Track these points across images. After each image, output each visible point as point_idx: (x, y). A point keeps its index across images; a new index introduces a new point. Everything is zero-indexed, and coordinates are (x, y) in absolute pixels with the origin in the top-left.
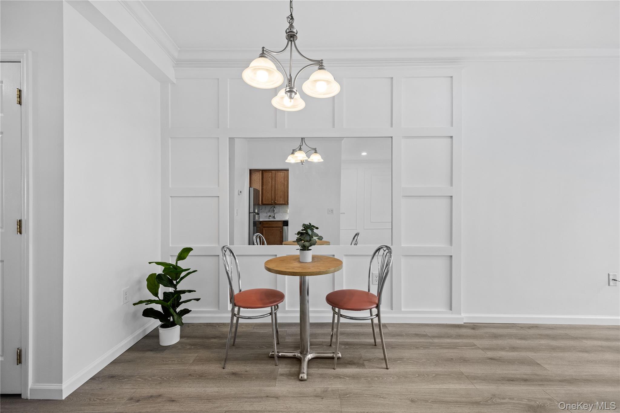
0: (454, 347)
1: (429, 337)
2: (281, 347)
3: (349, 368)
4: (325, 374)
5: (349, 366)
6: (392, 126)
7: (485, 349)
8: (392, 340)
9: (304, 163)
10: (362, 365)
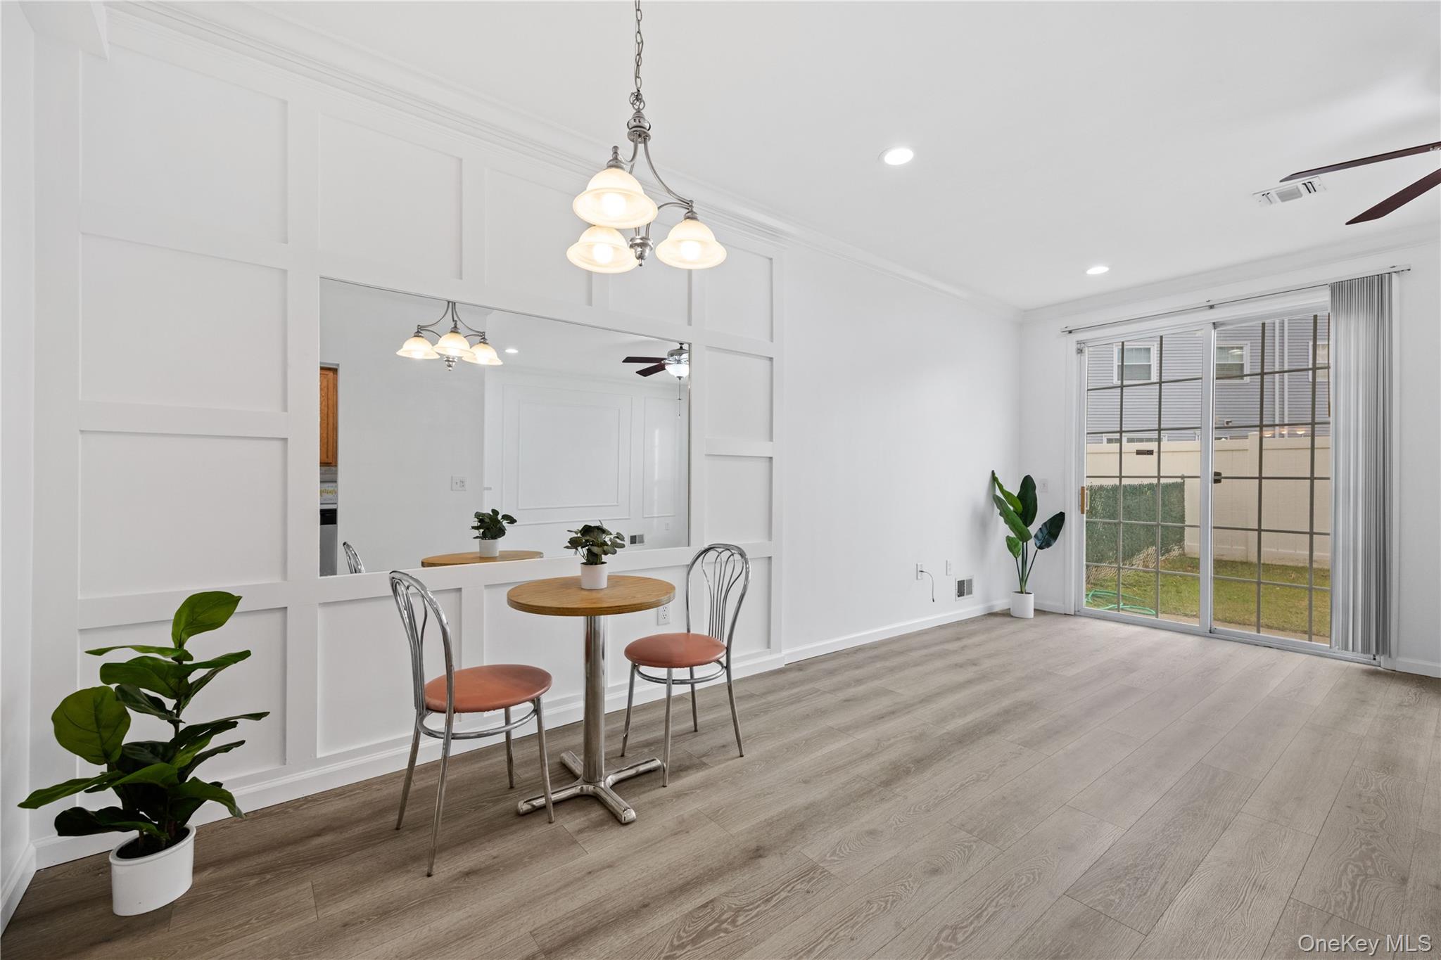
0: (798, 699)
1: (758, 696)
2: (524, 792)
3: (686, 776)
4: (657, 799)
5: (681, 774)
6: (690, 323)
7: (834, 691)
8: (712, 716)
9: (454, 364)
10: (701, 766)
